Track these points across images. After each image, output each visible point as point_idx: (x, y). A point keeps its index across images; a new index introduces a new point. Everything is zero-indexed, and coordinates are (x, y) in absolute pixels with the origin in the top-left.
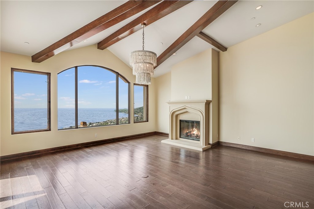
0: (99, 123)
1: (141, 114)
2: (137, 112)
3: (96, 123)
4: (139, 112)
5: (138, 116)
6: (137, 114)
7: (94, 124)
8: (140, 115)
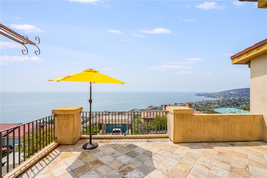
0: (182, 104)
1: (223, 98)
2: (218, 96)
3: (180, 104)
4: (220, 96)
5: (219, 100)
6: (218, 98)
7: (179, 105)
8: (221, 99)
